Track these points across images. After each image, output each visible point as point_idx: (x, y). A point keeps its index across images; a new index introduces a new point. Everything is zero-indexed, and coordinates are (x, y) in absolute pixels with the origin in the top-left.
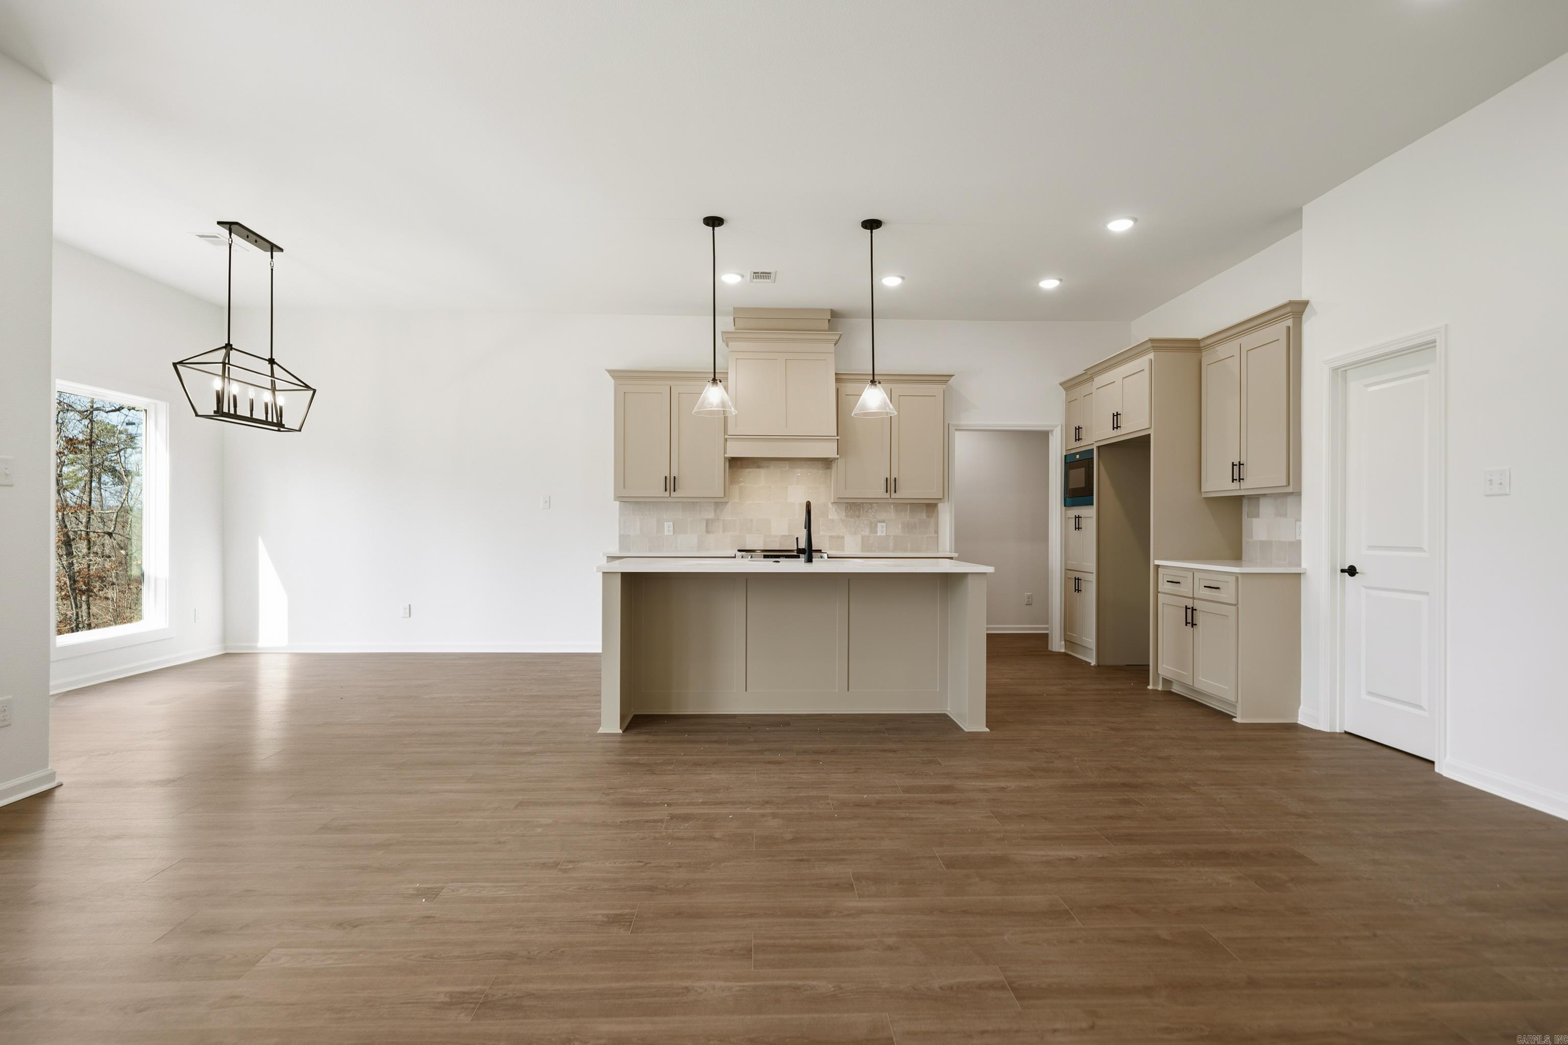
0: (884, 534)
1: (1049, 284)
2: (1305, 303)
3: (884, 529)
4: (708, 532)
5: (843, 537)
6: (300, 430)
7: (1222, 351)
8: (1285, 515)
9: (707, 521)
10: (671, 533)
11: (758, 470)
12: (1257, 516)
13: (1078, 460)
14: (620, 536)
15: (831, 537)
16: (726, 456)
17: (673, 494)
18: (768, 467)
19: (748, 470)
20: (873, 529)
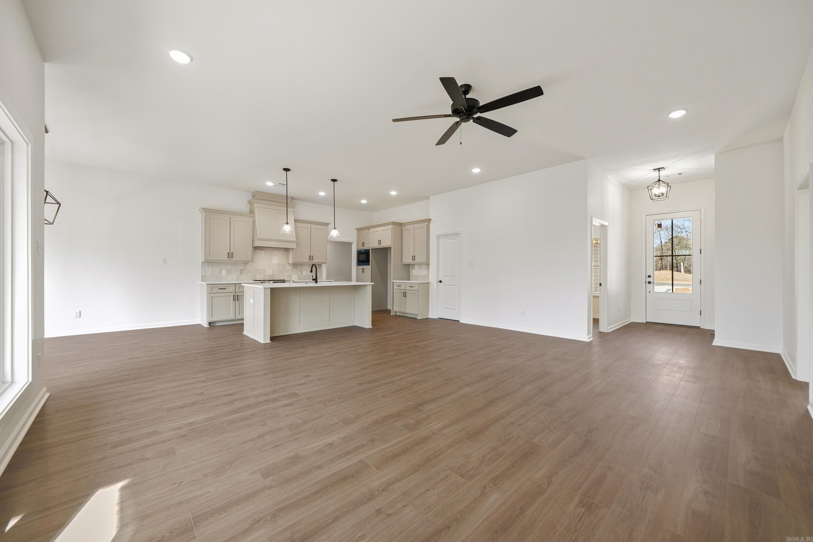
0: (305, 274)
1: (364, 202)
2: (431, 219)
3: (305, 272)
4: (241, 274)
5: (292, 275)
6: (53, 224)
7: (409, 227)
8: (422, 269)
9: (241, 269)
10: (225, 274)
11: (261, 251)
12: (414, 269)
13: (363, 252)
14: (202, 276)
15: (287, 275)
16: (253, 246)
17: (231, 259)
18: (265, 250)
19: (257, 251)
20: (302, 272)
